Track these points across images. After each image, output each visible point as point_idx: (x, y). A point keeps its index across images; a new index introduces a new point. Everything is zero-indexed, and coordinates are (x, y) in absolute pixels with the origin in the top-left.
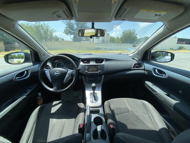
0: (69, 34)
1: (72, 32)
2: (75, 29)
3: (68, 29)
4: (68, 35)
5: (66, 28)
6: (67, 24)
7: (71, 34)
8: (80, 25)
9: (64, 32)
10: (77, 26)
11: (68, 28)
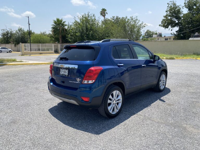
0: (170, 27)
1: (177, 22)
2: (184, 15)
3: (169, 18)
4: (168, 28)
5: (165, 17)
6: (167, 10)
7: (174, 26)
8: (196, 6)
9: (162, 23)
10: (187, 10)
11: (170, 16)
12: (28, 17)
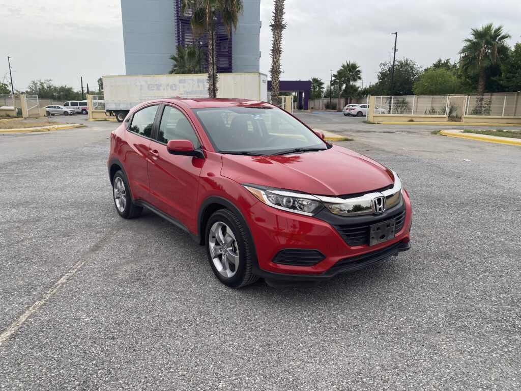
12: (396, 33)
